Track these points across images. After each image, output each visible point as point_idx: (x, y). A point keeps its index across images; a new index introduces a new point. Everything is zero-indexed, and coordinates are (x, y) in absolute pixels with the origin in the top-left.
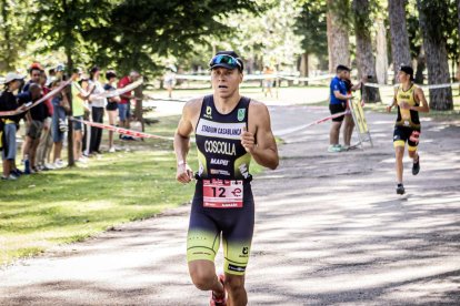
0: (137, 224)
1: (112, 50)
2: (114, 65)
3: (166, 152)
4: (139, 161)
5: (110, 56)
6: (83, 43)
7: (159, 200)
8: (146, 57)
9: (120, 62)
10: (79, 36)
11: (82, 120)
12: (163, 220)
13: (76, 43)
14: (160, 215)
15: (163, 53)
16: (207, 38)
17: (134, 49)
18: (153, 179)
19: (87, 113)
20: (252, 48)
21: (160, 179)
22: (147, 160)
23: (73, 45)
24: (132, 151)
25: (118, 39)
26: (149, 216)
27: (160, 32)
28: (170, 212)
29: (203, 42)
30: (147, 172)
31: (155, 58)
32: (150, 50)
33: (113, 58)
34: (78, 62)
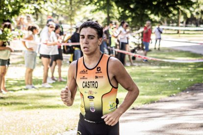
0: (147, 106)
1: (129, 12)
2: (130, 20)
3: (157, 67)
4: (144, 71)
5: (128, 15)
6: (116, 7)
7: (157, 93)
8: (147, 16)
9: (133, 18)
10: (114, 4)
11: (114, 49)
12: (160, 104)
13: (112, 7)
14: (158, 102)
15: (156, 14)
16: (180, 7)
17: (141, 12)
18: (152, 82)
19: (116, 45)
20: (200, 13)
21: (156, 81)
22: (148, 71)
23: (111, 9)
24: (139, 66)
25: (132, 6)
26: (152, 102)
27: (155, 3)
28: (163, 100)
29: (178, 9)
30: (149, 77)
31: (152, 16)
32: (149, 12)
33: (130, 16)
34: (113, 17)
